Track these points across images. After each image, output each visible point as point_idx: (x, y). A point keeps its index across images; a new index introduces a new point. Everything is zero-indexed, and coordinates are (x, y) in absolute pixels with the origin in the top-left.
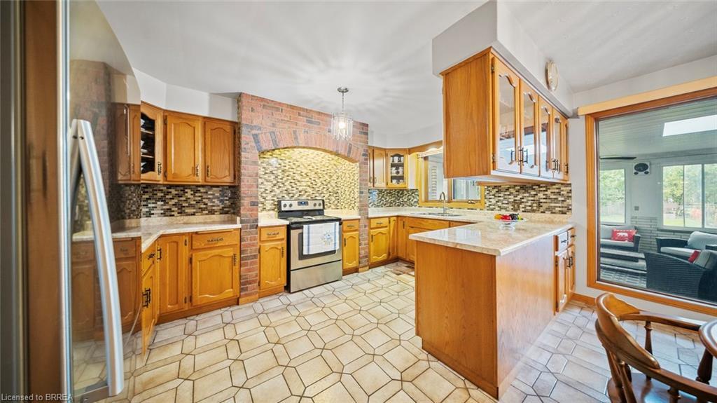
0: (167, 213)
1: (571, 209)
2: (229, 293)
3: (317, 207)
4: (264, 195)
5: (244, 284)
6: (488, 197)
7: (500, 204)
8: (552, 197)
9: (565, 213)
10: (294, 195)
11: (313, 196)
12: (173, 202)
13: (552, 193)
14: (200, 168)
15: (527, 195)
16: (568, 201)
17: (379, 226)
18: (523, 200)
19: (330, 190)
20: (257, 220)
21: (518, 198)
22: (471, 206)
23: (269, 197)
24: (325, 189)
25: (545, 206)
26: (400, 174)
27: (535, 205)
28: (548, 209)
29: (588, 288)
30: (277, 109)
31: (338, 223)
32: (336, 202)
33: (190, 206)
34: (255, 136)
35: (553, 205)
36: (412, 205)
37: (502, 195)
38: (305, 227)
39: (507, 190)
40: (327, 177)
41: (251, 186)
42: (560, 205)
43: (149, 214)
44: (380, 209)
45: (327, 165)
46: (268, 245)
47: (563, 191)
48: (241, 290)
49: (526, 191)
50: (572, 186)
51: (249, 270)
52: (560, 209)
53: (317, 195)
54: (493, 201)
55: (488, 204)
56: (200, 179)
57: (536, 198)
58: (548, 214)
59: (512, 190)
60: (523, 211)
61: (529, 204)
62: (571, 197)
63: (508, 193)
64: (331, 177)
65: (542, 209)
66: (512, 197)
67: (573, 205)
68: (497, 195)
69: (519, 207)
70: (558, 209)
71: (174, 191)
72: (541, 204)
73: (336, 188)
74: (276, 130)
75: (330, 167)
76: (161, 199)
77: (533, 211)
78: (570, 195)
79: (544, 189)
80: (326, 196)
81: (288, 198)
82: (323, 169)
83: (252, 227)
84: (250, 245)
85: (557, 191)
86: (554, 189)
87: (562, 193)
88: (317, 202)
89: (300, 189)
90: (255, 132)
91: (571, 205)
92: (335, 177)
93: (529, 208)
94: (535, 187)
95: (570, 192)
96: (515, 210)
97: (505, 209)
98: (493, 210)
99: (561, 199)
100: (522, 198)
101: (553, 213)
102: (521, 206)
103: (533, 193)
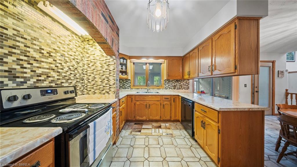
1: (189, 88)
6: (165, 84)
7: (169, 86)
8: (185, 84)
11: (59, 82)
19: (77, 76)
21: (175, 84)
22: (158, 88)
24: (72, 75)
25: (183, 87)
26: (124, 70)
28: (184, 88)
35: (185, 87)
36: (126, 88)
37: (170, 83)
39: (172, 81)
40: (74, 63)
45: (74, 50)
49: (178, 82)
53: (64, 81)
54: (167, 86)
55: (165, 86)
58: (184, 90)
59: (173, 81)
60: (177, 89)
61: (179, 86)
64: (78, 63)
65: (182, 88)
66: (173, 84)
68: (168, 83)
73: (82, 75)
75: (77, 53)
77: (180, 89)
82: (70, 53)
89: (39, 71)
92: (81, 64)
93: (178, 88)
94: (180, 81)
95: (189, 82)
96: (174, 89)
97: (171, 88)
98: (167, 89)
99: (187, 85)
100: (176, 84)
101: (185, 89)
102: (176, 87)
103: (180, 83)
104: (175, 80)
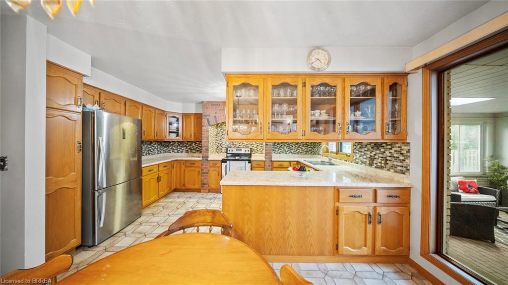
0: (187, 152)
1: (409, 170)
2: (197, 186)
3: (247, 152)
4: (222, 145)
5: (203, 184)
6: (355, 151)
7: (361, 158)
8: (396, 155)
9: (404, 174)
10: (236, 145)
12: (189, 147)
13: (395, 151)
14: (193, 135)
15: (378, 152)
16: (406, 160)
17: (280, 166)
18: (376, 157)
20: (208, 157)
21: (372, 155)
23: (224, 146)
25: (390, 164)
27: (383, 162)
28: (392, 167)
29: (421, 257)
30: (217, 105)
31: (247, 162)
32: (262, 150)
33: (194, 149)
34: (208, 119)
35: (396, 163)
37: (363, 150)
38: (228, 162)
39: (366, 146)
41: (206, 142)
42: (400, 164)
43: (182, 152)
44: (296, 155)
46: (212, 169)
47: (403, 150)
48: (202, 187)
49: (378, 149)
50: (411, 144)
51: (205, 179)
52: (401, 168)
54: (358, 156)
55: (355, 157)
56: (193, 139)
57: (384, 156)
58: (391, 172)
59: (369, 146)
60: (376, 167)
61: (379, 161)
62: (409, 156)
63: (366, 149)
65: (388, 166)
66: (369, 152)
67: (411, 165)
68: (360, 150)
69: (373, 162)
70: (399, 168)
71: (189, 144)
72: (388, 162)
74: (217, 115)
76: (185, 146)
77: (382, 168)
78: (409, 154)
79: (390, 147)
80: (255, 146)
81: (233, 147)
83: (206, 160)
84: (205, 168)
85: (399, 149)
86: (396, 147)
87: (402, 152)
88: (247, 149)
90: (207, 117)
91: (409, 165)
93: (379, 164)
94: (384, 145)
95: (408, 151)
96: (371, 165)
97: (365, 163)
98: (357, 163)
99: (402, 158)
100: (375, 155)
101: (395, 172)
102: (375, 162)
103: (382, 150)
104: (371, 143)
